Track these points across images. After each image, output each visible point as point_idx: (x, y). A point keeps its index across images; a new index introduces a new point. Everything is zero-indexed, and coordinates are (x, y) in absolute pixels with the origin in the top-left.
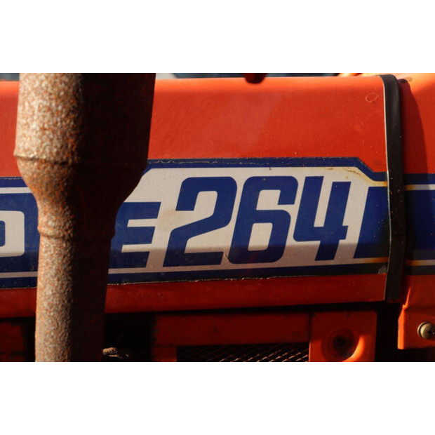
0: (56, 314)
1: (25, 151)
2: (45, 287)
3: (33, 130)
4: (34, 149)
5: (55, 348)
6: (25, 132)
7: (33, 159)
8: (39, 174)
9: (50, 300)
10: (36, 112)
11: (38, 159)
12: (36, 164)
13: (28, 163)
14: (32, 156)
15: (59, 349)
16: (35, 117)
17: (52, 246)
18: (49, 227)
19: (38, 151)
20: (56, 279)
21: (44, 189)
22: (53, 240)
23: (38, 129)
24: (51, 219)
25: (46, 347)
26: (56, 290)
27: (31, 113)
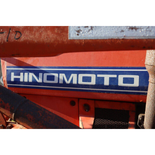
0: (153, 102)
1: (150, 63)
2: (150, 95)
3: (152, 59)
4: (152, 63)
5: (152, 110)
6: (150, 59)
7: (152, 65)
8: (153, 69)
9: (152, 98)
10: (153, 54)
11: (153, 65)
12: (152, 66)
13: (150, 66)
14: (151, 65)
15: (153, 110)
16: (153, 56)
17: (153, 85)
18: (153, 81)
19: (153, 63)
20: (154, 93)
21: (153, 72)
22: (154, 84)
23: (154, 59)
24: (154, 79)
25: (149, 109)
26: (154, 96)
27: (152, 55)
